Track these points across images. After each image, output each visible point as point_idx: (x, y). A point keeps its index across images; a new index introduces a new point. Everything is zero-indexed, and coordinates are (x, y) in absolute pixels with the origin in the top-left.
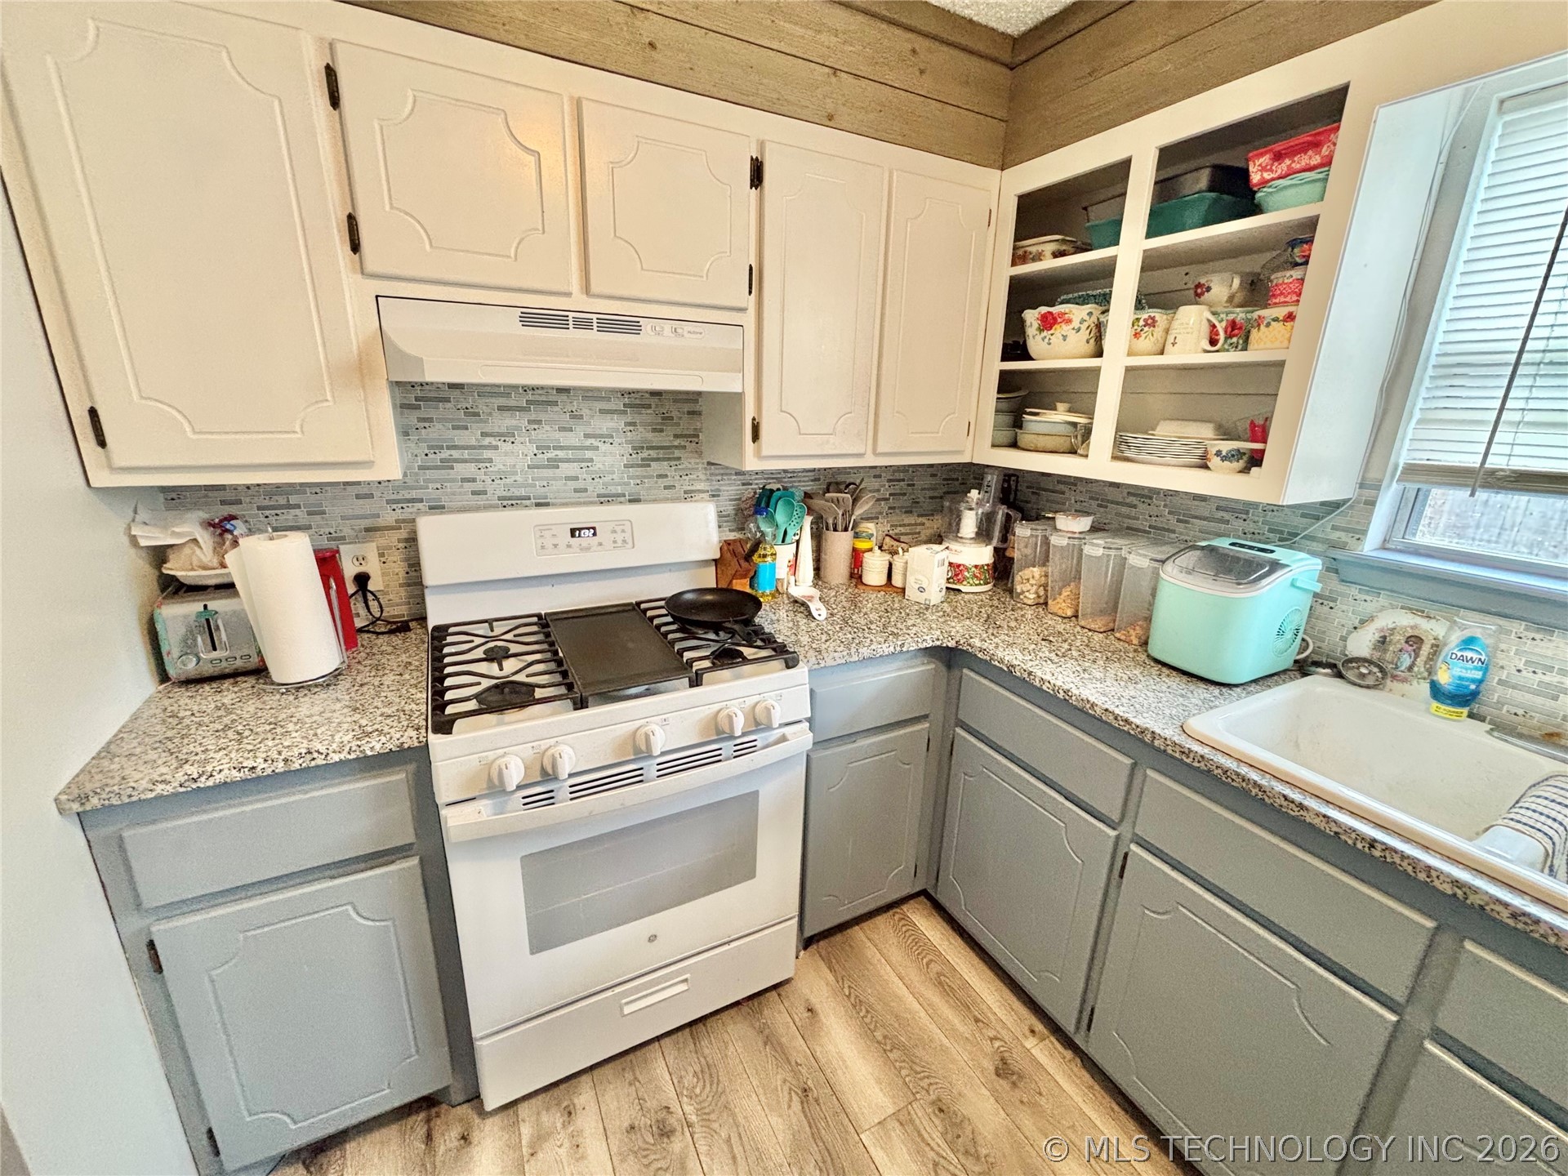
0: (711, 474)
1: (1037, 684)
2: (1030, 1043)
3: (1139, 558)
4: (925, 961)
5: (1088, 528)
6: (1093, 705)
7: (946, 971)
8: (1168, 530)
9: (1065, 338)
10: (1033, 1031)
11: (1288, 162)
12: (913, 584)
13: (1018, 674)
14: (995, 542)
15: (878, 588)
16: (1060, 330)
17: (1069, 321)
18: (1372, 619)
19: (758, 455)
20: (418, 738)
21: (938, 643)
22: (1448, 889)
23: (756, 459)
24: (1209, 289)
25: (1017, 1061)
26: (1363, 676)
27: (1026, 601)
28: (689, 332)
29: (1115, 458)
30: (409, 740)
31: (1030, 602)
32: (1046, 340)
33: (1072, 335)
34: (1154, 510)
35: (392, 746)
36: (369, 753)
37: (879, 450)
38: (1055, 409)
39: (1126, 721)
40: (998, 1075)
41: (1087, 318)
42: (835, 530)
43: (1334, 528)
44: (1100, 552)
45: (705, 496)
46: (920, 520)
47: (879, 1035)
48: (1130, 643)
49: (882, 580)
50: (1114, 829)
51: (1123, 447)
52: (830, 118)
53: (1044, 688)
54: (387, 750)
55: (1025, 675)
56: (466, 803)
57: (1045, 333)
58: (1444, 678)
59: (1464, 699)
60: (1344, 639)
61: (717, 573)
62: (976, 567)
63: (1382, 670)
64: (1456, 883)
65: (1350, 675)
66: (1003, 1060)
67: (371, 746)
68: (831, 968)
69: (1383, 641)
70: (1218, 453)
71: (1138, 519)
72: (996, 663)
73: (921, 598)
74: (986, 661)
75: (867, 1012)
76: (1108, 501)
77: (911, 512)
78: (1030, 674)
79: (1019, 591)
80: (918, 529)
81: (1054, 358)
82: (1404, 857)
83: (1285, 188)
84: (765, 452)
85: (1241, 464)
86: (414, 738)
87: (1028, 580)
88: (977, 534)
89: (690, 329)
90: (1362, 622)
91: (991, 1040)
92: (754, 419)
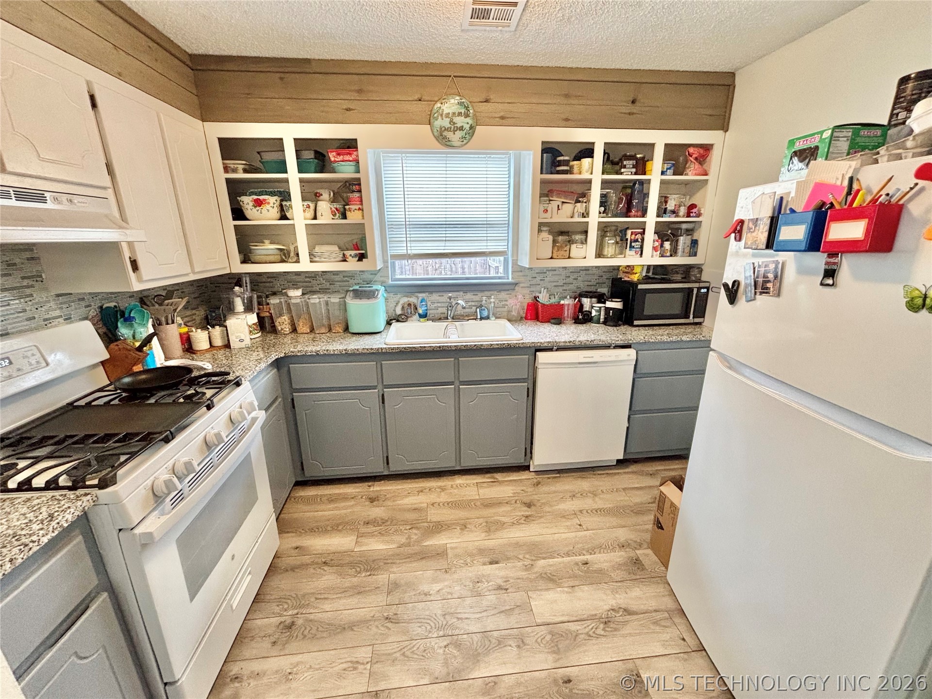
0: (61, 303)
1: (332, 353)
2: (372, 489)
3: (335, 299)
4: (319, 501)
5: (301, 294)
6: (358, 350)
7: (329, 496)
8: (328, 289)
9: (268, 211)
10: (369, 486)
11: (342, 157)
12: (236, 340)
13: (322, 353)
14: (256, 311)
15: (207, 350)
16: (265, 207)
17: (269, 203)
18: (399, 302)
19: (140, 280)
20: (92, 499)
21: (277, 357)
22: (454, 349)
23: (138, 283)
24: (322, 195)
25: (373, 495)
26: (403, 319)
27: (285, 333)
28: (79, 202)
29: (311, 262)
30: (88, 503)
31: (288, 332)
32: (259, 211)
33: (270, 209)
34: (318, 282)
35: (78, 513)
36: (66, 525)
37: (196, 270)
38: (263, 243)
39: (371, 349)
40: (372, 502)
41: (275, 202)
42: (167, 324)
43: (381, 277)
44: (317, 301)
45: (61, 320)
46: (194, 311)
47: (329, 528)
48: (340, 332)
49: (206, 346)
50: (375, 389)
51: (312, 257)
52: (120, 74)
53: (336, 353)
54: (76, 517)
55: (325, 352)
56: (143, 522)
57: (258, 208)
58: (421, 312)
59: (424, 316)
60: (395, 310)
61: (105, 370)
62: (254, 324)
63: (406, 316)
64: (455, 346)
65: (400, 319)
66: (370, 499)
67: (65, 519)
68: (288, 532)
69: (403, 307)
70: (351, 255)
71: (313, 287)
72: (309, 354)
73: (243, 345)
74: (303, 355)
75: (318, 528)
76: (296, 282)
77: (188, 308)
78: (327, 350)
79: (280, 329)
80: (194, 317)
81: (264, 220)
82: (446, 346)
83: (345, 165)
84: (145, 278)
85: (357, 259)
86: (91, 501)
87: (283, 323)
88: (244, 309)
89: (80, 200)
90: (397, 304)
91: (362, 498)
92: (130, 258)
